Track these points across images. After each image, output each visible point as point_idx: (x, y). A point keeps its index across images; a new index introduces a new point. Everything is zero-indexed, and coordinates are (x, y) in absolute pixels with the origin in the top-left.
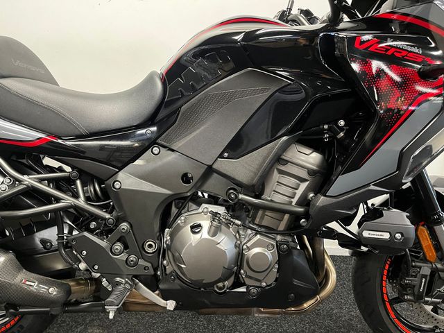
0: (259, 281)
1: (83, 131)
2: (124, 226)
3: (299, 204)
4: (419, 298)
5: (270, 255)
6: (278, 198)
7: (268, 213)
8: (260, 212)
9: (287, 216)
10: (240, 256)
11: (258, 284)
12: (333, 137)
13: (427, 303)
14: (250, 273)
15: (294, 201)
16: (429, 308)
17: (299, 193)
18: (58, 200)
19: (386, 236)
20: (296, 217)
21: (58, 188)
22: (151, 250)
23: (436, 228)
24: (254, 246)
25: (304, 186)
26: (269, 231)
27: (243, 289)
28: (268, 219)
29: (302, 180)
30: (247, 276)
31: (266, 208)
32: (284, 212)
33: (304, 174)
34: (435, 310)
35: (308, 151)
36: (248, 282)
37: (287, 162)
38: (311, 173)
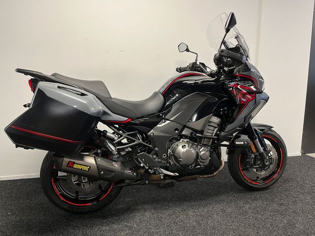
0: (204, 163)
1: (140, 116)
2: (156, 149)
3: (215, 135)
4: (251, 166)
5: (208, 154)
6: (208, 134)
7: (206, 139)
8: (203, 140)
9: (211, 140)
10: (198, 155)
11: (203, 164)
12: (224, 113)
13: (254, 168)
14: (202, 160)
15: (213, 135)
16: (255, 170)
17: (215, 132)
18: (134, 141)
19: (243, 143)
20: (214, 139)
21: (131, 136)
22: (165, 157)
23: (255, 141)
24: (202, 151)
25: (216, 129)
26: (205, 145)
27: (199, 167)
28: (205, 142)
29: (216, 128)
30: (200, 162)
31: (205, 138)
32: (210, 138)
33: (216, 126)
34: (256, 171)
35: (217, 118)
36: (201, 164)
37: (211, 122)
38: (218, 125)
